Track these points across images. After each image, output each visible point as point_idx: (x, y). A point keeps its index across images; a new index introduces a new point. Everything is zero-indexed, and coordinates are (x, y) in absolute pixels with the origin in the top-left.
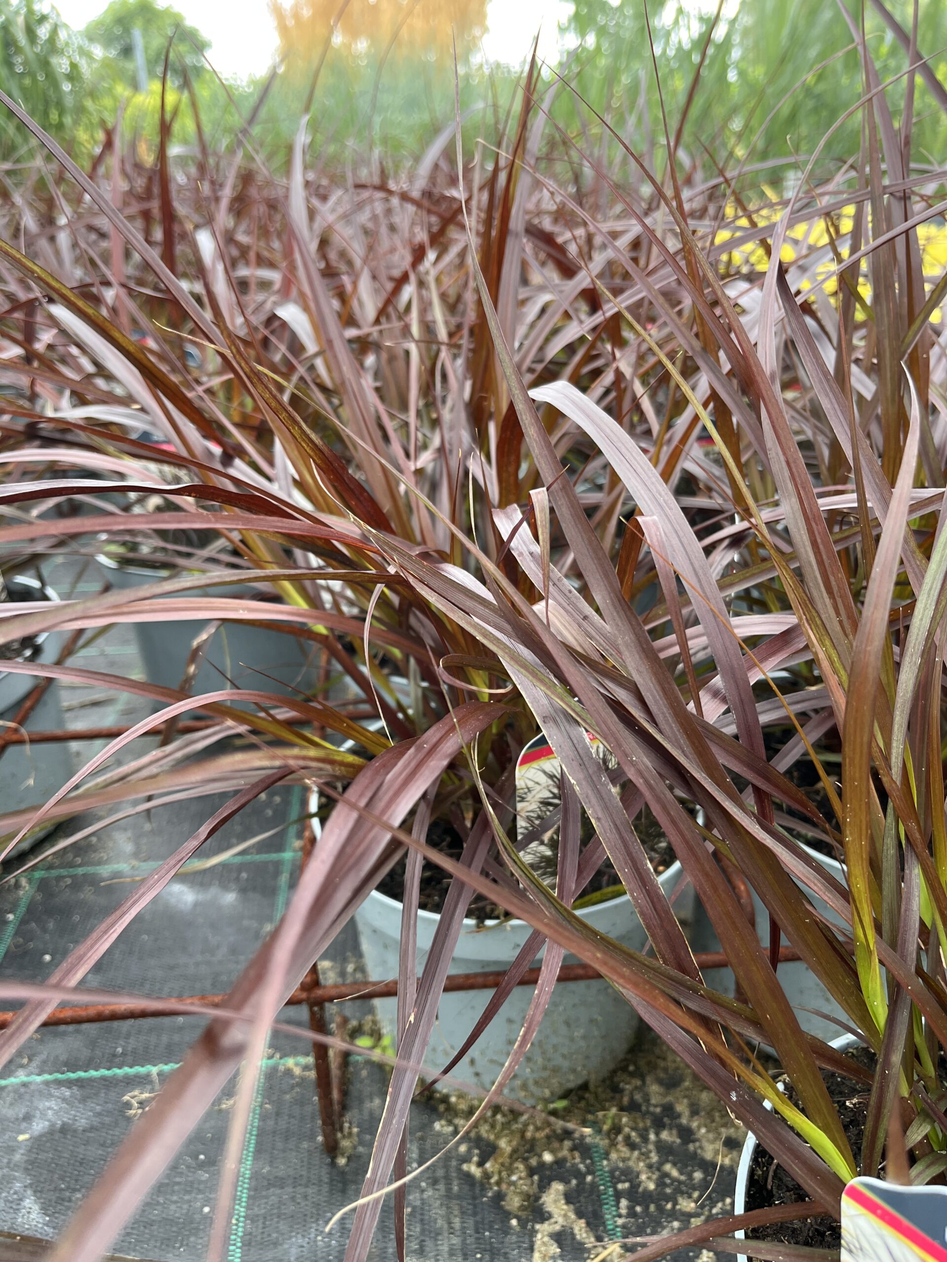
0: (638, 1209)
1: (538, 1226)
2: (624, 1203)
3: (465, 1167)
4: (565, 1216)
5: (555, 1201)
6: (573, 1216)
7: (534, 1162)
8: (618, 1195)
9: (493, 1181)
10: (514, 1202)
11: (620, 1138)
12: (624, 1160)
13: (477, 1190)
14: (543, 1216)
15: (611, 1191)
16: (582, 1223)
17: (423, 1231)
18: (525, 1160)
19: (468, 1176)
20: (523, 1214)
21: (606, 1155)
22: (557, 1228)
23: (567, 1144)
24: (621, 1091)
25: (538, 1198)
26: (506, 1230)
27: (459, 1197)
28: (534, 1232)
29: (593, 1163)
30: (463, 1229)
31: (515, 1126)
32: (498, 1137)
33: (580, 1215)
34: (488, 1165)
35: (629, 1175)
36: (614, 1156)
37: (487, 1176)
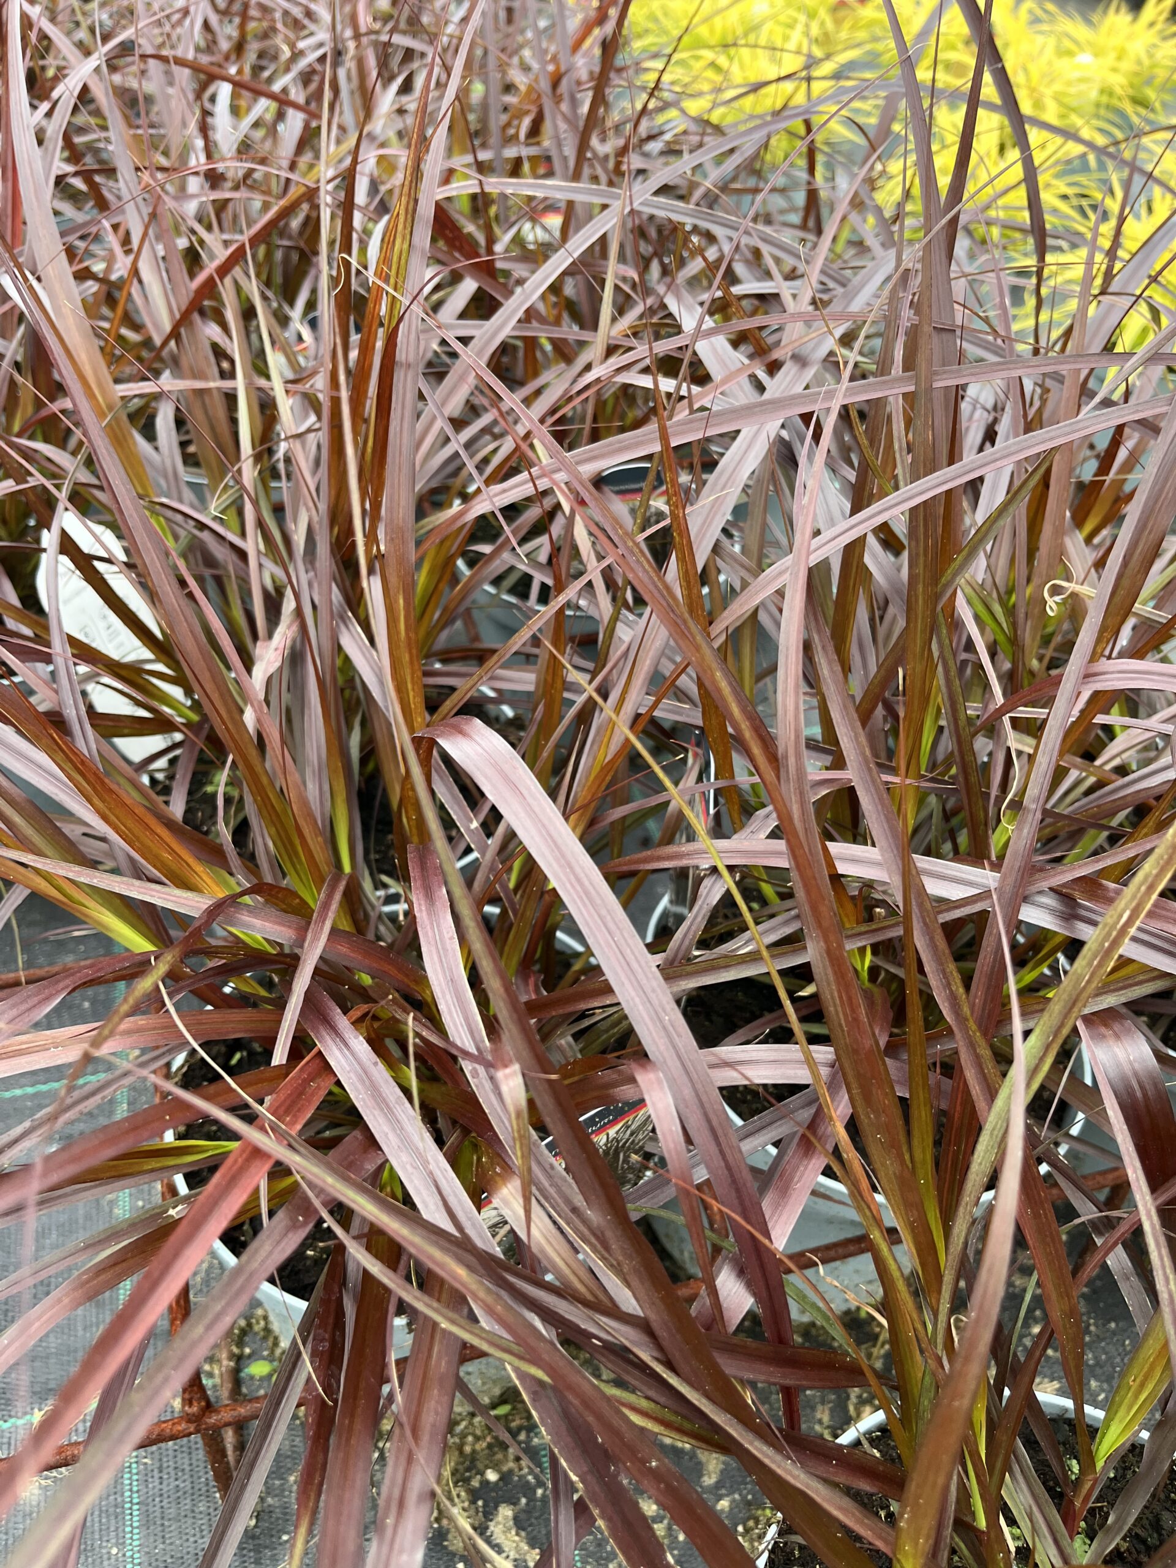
4: (517, 1547)
5: (505, 1530)
6: (525, 1545)
7: (476, 1483)
18: (466, 1482)
33: (532, 1542)
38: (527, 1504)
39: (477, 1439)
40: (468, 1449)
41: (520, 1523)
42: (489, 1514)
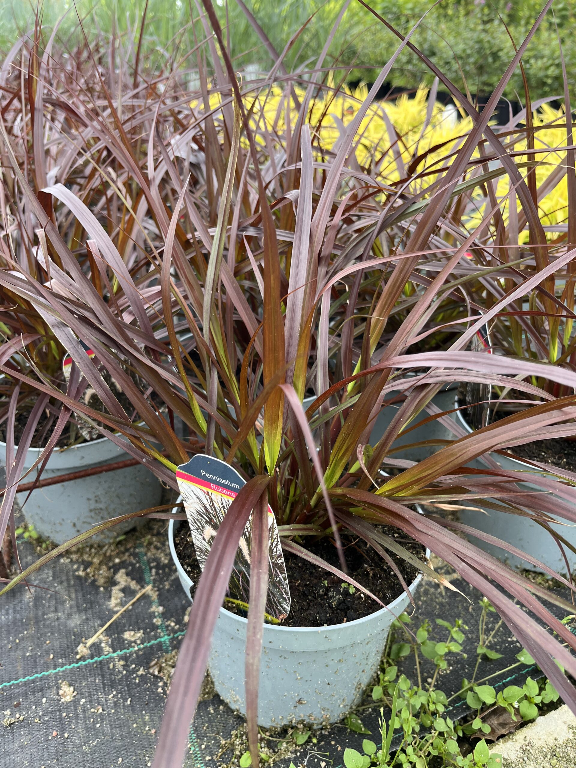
0: (161, 571)
1: (113, 588)
2: (154, 571)
3: (77, 573)
4: (126, 581)
5: (121, 577)
6: (129, 580)
7: (111, 564)
8: (151, 568)
9: (91, 575)
10: (101, 581)
11: (152, 547)
12: (154, 555)
13: (83, 581)
14: (115, 583)
15: (148, 568)
16: (134, 582)
17: (56, 603)
18: (106, 564)
19: (79, 577)
20: (105, 585)
21: (146, 554)
22: (123, 586)
23: (127, 554)
24: (153, 529)
25: (113, 577)
26: (97, 593)
27: (74, 586)
28: (111, 591)
29: (139, 559)
30: (77, 598)
31: (101, 552)
32: (93, 558)
33: (133, 579)
34: (88, 570)
35: (156, 560)
36: (149, 554)
37: (87, 574)
38: (132, 569)
39: (112, 551)
40: (108, 554)
41: (127, 574)
42: (115, 572)
